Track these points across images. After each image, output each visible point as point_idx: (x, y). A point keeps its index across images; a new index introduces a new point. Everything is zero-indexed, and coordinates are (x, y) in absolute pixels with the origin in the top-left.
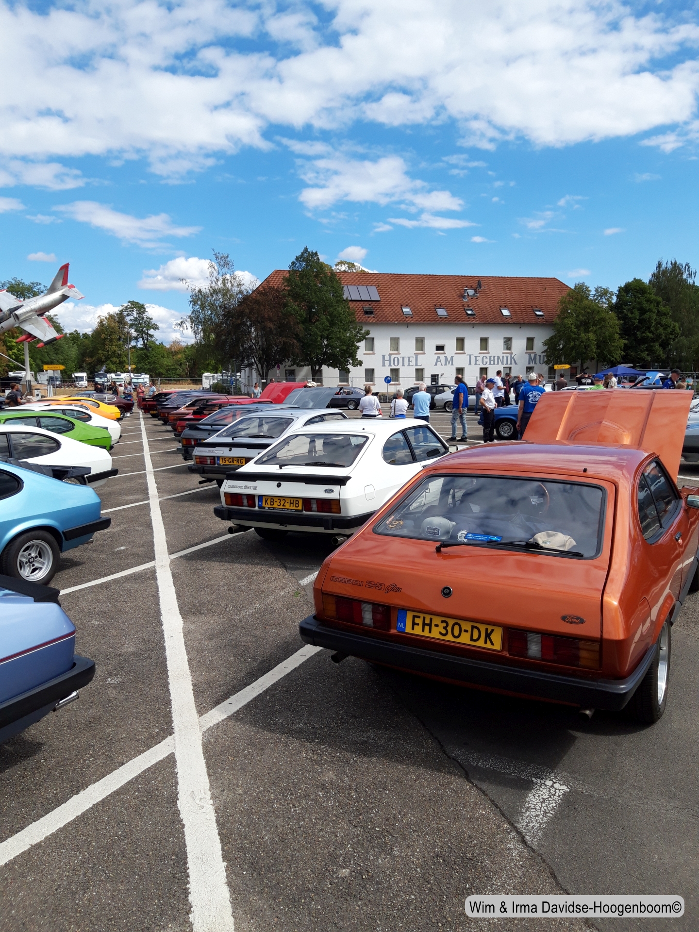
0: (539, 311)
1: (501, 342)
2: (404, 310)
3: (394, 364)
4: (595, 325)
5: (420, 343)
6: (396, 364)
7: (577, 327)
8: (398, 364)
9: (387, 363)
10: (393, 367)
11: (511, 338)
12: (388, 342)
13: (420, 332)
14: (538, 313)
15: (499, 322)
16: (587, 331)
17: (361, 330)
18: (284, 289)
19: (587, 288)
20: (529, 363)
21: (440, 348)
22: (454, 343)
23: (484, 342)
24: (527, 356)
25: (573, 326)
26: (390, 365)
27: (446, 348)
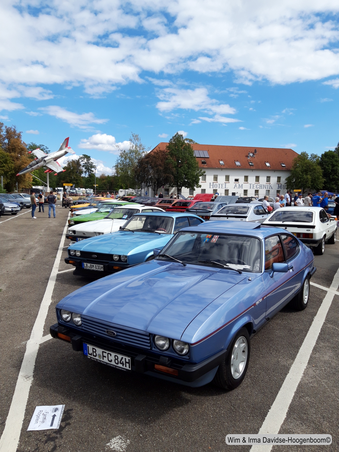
0: (284, 164)
1: (265, 179)
2: (221, 162)
3: (215, 187)
4: (311, 172)
5: (227, 178)
6: (216, 187)
7: (302, 172)
8: (217, 187)
9: (212, 187)
10: (214, 188)
11: (270, 177)
12: (212, 177)
13: (227, 173)
14: (283, 165)
15: (264, 169)
16: (307, 174)
17: (201, 171)
18: (167, 152)
19: (307, 154)
20: (278, 189)
21: (237, 180)
22: (243, 178)
23: (257, 178)
24: (277, 185)
25: (300, 172)
26: (213, 188)
27: (239, 181)
